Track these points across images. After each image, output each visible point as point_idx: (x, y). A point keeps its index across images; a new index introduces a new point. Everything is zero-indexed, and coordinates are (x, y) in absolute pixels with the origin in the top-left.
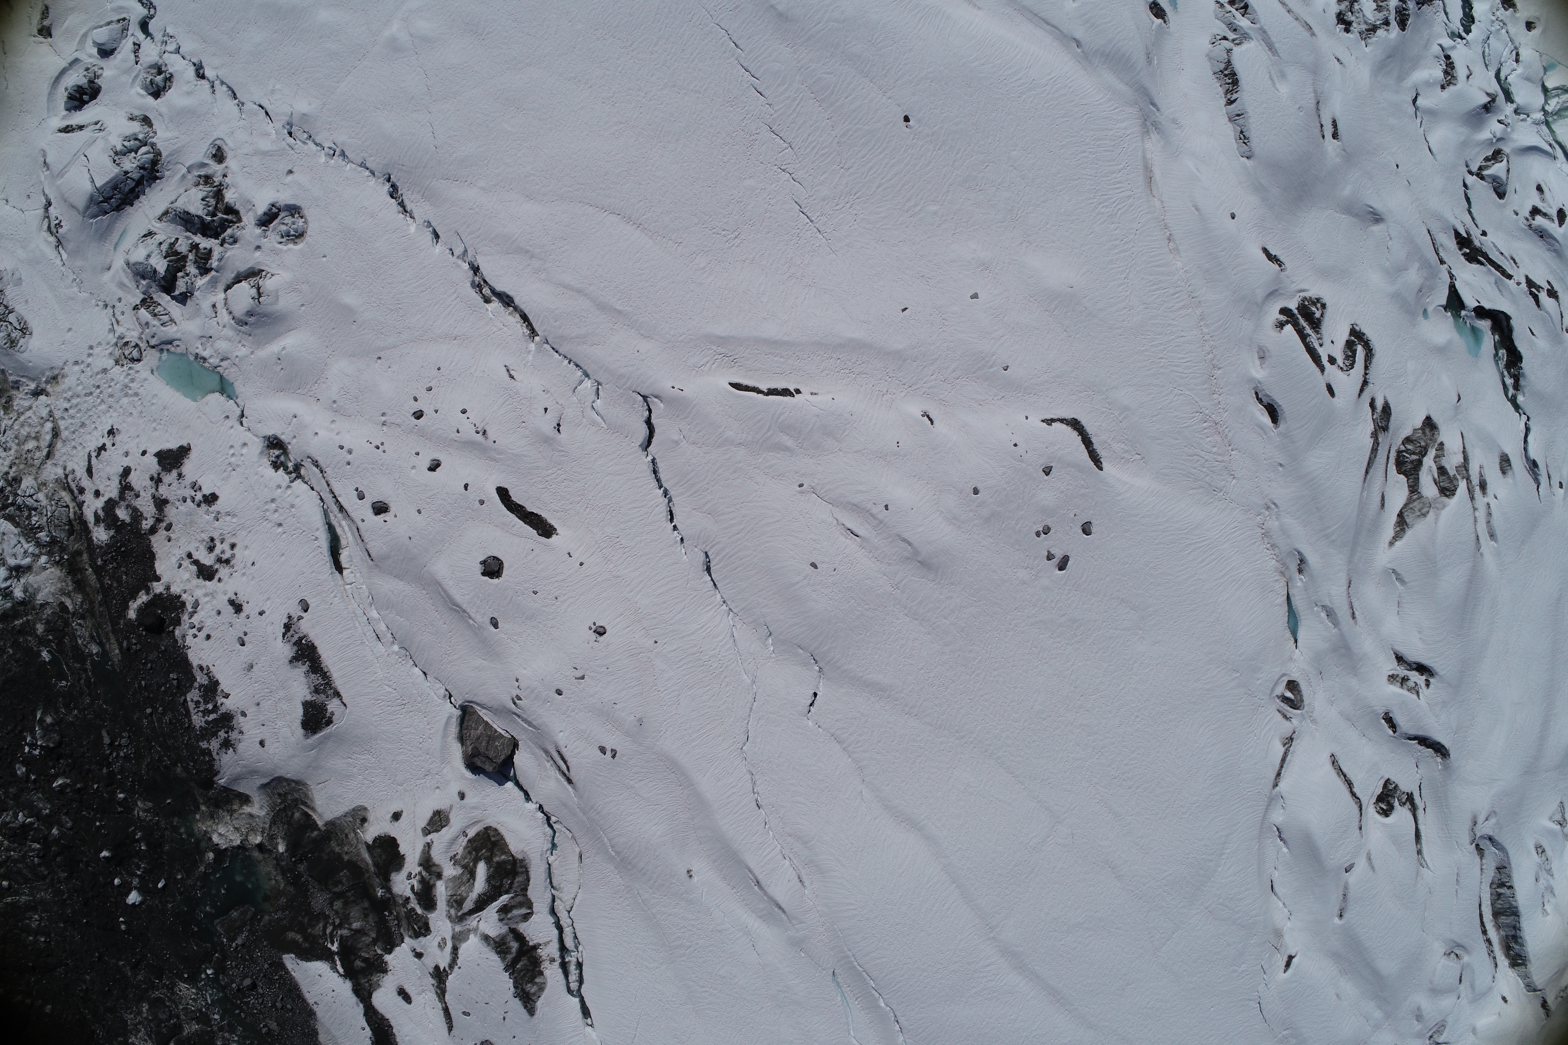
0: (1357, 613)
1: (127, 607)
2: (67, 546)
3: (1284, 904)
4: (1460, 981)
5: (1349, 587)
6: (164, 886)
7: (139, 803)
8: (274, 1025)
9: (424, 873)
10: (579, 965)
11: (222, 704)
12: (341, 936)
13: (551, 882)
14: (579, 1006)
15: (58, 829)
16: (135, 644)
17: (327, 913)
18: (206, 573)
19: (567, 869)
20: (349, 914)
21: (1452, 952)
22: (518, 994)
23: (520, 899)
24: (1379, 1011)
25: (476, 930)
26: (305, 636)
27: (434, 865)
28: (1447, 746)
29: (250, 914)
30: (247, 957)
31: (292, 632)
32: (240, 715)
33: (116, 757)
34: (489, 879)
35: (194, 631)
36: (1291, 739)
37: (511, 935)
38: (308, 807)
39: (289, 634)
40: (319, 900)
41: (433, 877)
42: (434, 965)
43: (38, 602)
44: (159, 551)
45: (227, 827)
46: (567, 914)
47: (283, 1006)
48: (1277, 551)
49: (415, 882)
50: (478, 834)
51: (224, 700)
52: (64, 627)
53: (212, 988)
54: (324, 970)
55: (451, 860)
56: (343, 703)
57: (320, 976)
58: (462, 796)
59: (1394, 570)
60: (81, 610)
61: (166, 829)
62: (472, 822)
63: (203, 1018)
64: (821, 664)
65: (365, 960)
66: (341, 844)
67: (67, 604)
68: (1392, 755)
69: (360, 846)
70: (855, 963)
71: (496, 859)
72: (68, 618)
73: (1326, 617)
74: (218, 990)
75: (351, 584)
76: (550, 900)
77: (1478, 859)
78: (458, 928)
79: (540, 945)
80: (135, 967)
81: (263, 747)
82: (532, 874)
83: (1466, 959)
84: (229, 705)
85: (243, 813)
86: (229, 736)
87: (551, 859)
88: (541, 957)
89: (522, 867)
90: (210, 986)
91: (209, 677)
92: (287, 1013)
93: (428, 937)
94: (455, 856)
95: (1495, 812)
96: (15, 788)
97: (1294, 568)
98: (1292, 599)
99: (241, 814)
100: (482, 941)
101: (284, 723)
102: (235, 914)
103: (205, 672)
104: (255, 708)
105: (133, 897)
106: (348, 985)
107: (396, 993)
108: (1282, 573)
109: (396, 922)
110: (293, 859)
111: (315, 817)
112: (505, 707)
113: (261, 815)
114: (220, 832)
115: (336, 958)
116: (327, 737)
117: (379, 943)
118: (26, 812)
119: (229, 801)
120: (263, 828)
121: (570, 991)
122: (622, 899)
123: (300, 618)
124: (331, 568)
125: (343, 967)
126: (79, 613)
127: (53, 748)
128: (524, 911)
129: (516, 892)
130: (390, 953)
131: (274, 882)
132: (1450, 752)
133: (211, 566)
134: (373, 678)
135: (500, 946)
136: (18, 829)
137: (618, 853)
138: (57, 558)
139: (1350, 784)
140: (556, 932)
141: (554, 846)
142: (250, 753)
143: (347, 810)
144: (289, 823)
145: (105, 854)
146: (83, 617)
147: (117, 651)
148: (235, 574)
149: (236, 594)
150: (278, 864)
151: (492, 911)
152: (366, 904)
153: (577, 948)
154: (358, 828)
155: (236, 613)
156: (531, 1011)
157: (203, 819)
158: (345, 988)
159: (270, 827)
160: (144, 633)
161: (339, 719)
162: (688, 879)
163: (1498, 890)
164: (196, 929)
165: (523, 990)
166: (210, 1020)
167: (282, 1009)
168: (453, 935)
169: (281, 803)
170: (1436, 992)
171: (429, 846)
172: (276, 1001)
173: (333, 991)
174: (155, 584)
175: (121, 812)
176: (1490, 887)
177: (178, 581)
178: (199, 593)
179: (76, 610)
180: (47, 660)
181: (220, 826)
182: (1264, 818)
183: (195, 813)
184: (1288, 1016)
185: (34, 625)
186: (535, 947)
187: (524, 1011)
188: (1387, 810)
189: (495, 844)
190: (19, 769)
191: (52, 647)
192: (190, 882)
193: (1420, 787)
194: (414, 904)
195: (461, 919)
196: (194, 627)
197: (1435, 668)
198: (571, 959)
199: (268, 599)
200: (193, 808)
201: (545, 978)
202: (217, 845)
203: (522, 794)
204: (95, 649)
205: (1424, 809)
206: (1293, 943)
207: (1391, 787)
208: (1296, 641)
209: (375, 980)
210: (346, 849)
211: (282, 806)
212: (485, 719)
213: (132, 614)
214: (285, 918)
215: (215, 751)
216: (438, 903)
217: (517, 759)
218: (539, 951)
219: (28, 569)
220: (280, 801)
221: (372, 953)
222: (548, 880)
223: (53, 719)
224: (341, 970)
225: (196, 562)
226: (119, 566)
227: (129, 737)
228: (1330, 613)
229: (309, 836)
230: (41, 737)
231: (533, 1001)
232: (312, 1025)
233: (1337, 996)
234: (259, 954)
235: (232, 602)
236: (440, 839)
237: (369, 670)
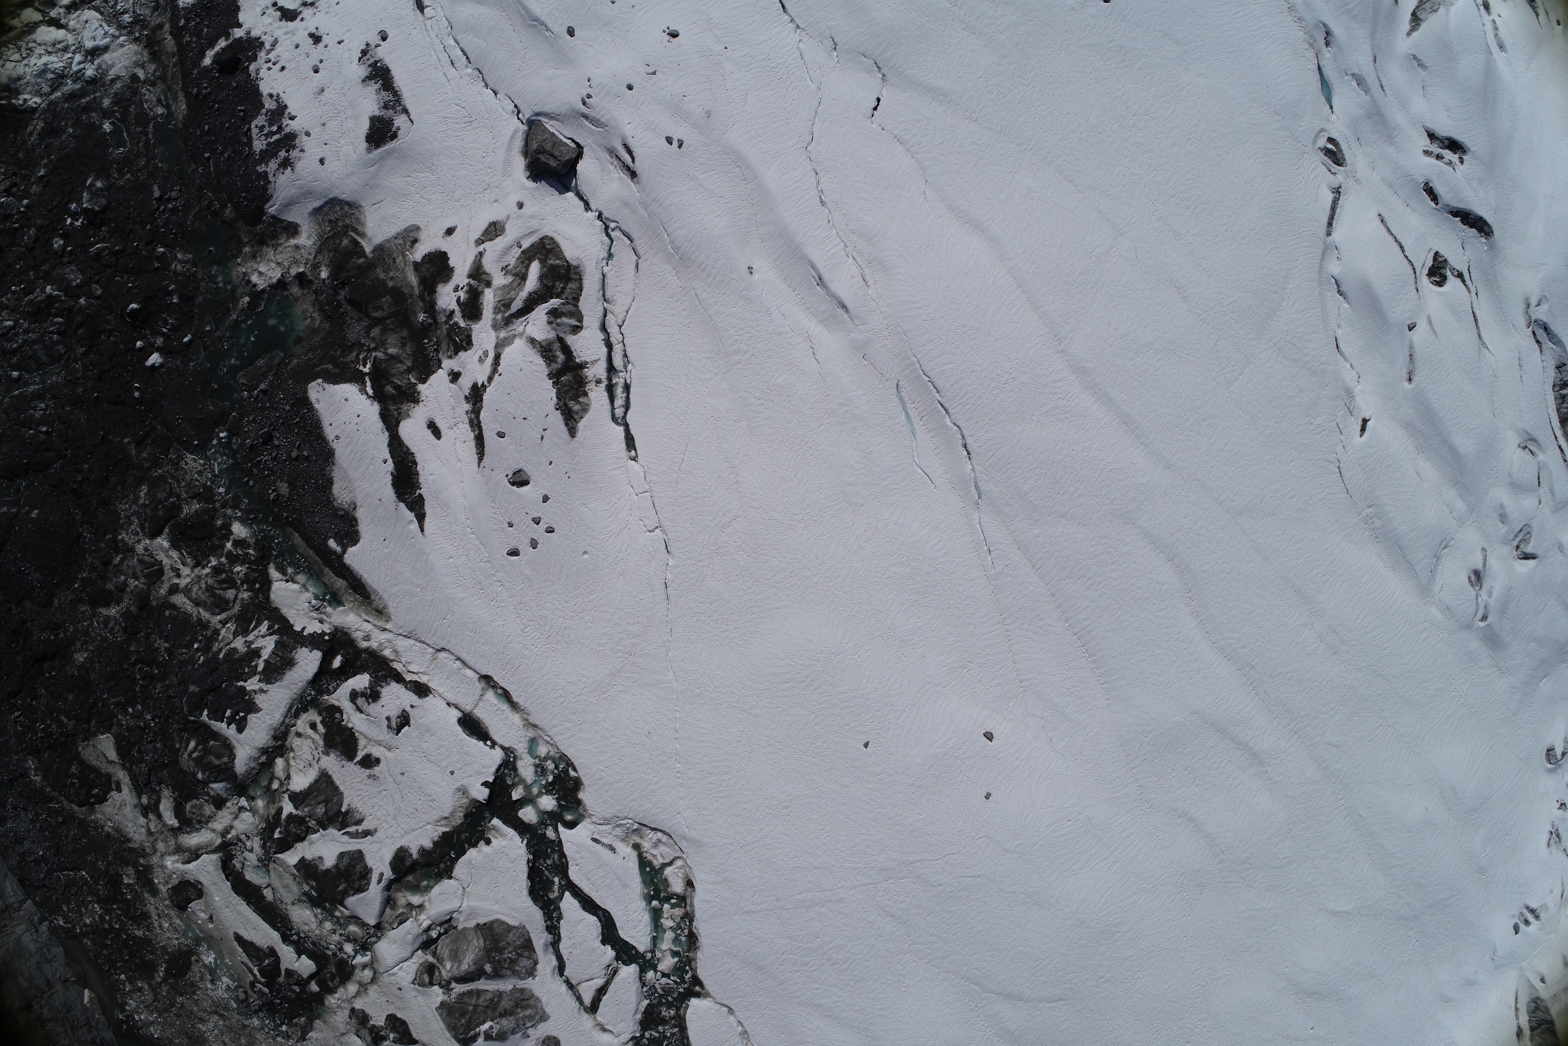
0: (1385, 88)
1: (203, 56)
2: (149, 22)
3: (1351, 365)
4: (1539, 482)
5: (1375, 61)
6: (191, 341)
7: (179, 256)
8: (284, 488)
9: (472, 282)
10: (627, 387)
11: (287, 125)
12: (375, 358)
13: (604, 295)
14: (622, 435)
15: (85, 300)
16: (206, 88)
17: (362, 342)
18: (289, 15)
19: (622, 280)
20: (386, 340)
21: (1526, 447)
22: (560, 407)
23: (570, 308)
24: (1461, 502)
25: (521, 335)
26: (380, 60)
27: (485, 273)
28: (1489, 221)
29: (277, 359)
30: (268, 405)
31: (368, 56)
32: (303, 135)
33: (164, 210)
34: (542, 278)
35: (270, 65)
36: (1340, 193)
37: (559, 345)
38: (358, 234)
39: (365, 58)
40: (355, 330)
41: (482, 284)
42: (472, 383)
43: (110, 78)
44: (244, 5)
45: (269, 266)
46: (618, 330)
47: (298, 456)
48: (1304, 24)
49: (462, 295)
50: (532, 245)
51: (290, 122)
52: (132, 97)
53: (222, 455)
54: (352, 392)
55: (502, 271)
56: (410, 119)
57: (346, 400)
58: (520, 206)
59: (1414, 56)
60: (152, 78)
61: (203, 279)
62: (528, 231)
63: (206, 495)
64: (884, 71)
65: (397, 387)
66: (387, 270)
67: (139, 75)
68: (1438, 229)
69: (407, 268)
70: (921, 372)
71: (550, 262)
72: (138, 87)
73: (1357, 86)
74: (228, 458)
75: (431, 18)
76: (601, 314)
77: (1536, 346)
78: (503, 334)
79: (587, 364)
80: (140, 443)
81: (323, 165)
82: (586, 283)
83: (1541, 457)
84: (293, 126)
85: (289, 246)
86: (289, 155)
87: (606, 269)
88: (586, 377)
89: (575, 273)
90: (220, 453)
91: (278, 103)
92: (303, 464)
93: (469, 352)
94: (507, 266)
95: (1546, 297)
96: (48, 265)
97: (1322, 41)
98: (1323, 69)
99: (286, 247)
100: (528, 343)
101: (347, 141)
102: (261, 362)
103: (275, 98)
104: (320, 128)
105: (155, 359)
106: (376, 408)
107: (426, 426)
108: (1311, 45)
109: (435, 347)
110: (335, 283)
111: (363, 243)
112: (573, 110)
113: (307, 245)
114: (260, 270)
115: (367, 379)
116: (389, 153)
117: (413, 372)
118: (54, 287)
119: (275, 236)
120: (307, 260)
121: (614, 419)
122: (678, 303)
123: (377, 46)
124: (413, 5)
125: (373, 388)
126: (150, 81)
127: (97, 213)
128: (573, 322)
129: (567, 298)
130: (424, 383)
131: (309, 320)
132: (1494, 229)
133: (296, 10)
134: (443, 98)
135: (545, 351)
136: (42, 301)
137: (676, 249)
138: (137, 35)
139: (1401, 247)
140: (605, 350)
141: (610, 256)
142: (309, 170)
143: (398, 230)
144: (336, 250)
145: (134, 306)
146: (153, 84)
147: (184, 107)
148: (318, 13)
149: (317, 29)
150: (316, 299)
151: (540, 313)
152: (405, 334)
153: (625, 367)
154: (408, 250)
155: (314, 44)
156: (572, 432)
157: (245, 261)
158: (374, 409)
159: (315, 257)
160: (217, 75)
161: (404, 134)
162: (749, 274)
163: (1561, 392)
164: (216, 387)
165: (565, 404)
166: (213, 495)
167: (296, 459)
168: (497, 343)
169: (330, 231)
170: (1516, 487)
171: (481, 254)
172: (292, 451)
173: (359, 416)
174: (236, 30)
175: (158, 267)
176: (1553, 390)
177: (260, 25)
178: (279, 33)
179: (148, 78)
180: (108, 131)
181: (262, 264)
182: (1321, 266)
183: (237, 257)
184: (1370, 489)
185: (101, 100)
186: (582, 366)
187: (564, 429)
188: (1440, 282)
189: (549, 251)
190: (56, 242)
191: (116, 118)
192: (219, 333)
193: (1469, 270)
194: (458, 319)
195: (508, 321)
196: (270, 61)
197: (1466, 143)
198: (619, 381)
199: (348, 31)
200: (235, 253)
201: (589, 399)
202: (255, 285)
203: (582, 204)
204: (160, 111)
205: (1476, 294)
206: (1366, 405)
207: (1441, 259)
208: (1331, 108)
209: (405, 408)
210: (392, 274)
211: (332, 233)
212: (552, 130)
213: (207, 61)
214: (315, 358)
215: (273, 172)
216: (484, 313)
217: (581, 167)
218: (586, 370)
219: (106, 49)
220: (329, 229)
221: (405, 381)
222: (601, 292)
223: (103, 185)
224: (370, 391)
225: (281, 9)
226: (202, 20)
227: (180, 190)
228: (1360, 81)
229: (354, 262)
230: (87, 201)
231: (575, 420)
232: (328, 474)
233: (1417, 473)
234: (282, 396)
235: (312, 35)
236: (493, 248)
237: (439, 92)
